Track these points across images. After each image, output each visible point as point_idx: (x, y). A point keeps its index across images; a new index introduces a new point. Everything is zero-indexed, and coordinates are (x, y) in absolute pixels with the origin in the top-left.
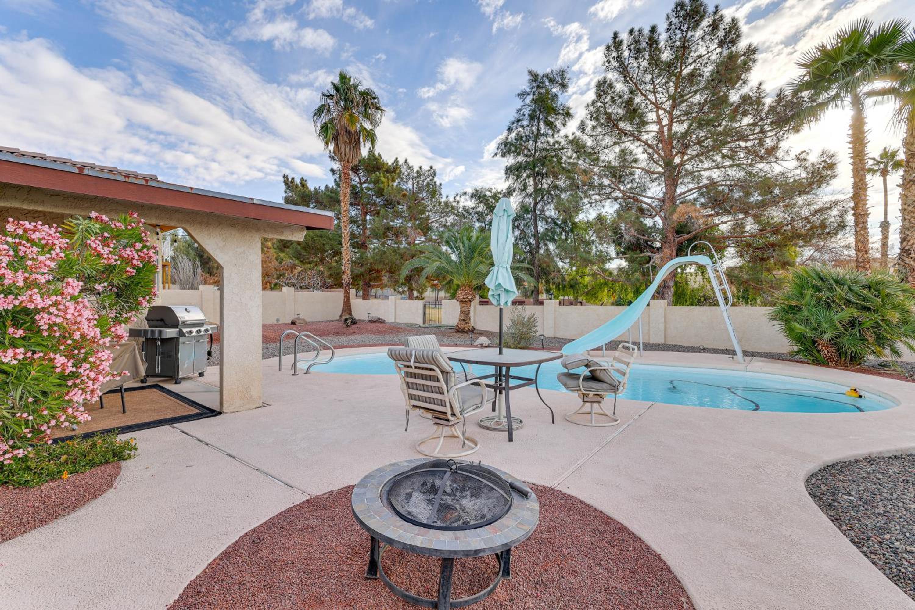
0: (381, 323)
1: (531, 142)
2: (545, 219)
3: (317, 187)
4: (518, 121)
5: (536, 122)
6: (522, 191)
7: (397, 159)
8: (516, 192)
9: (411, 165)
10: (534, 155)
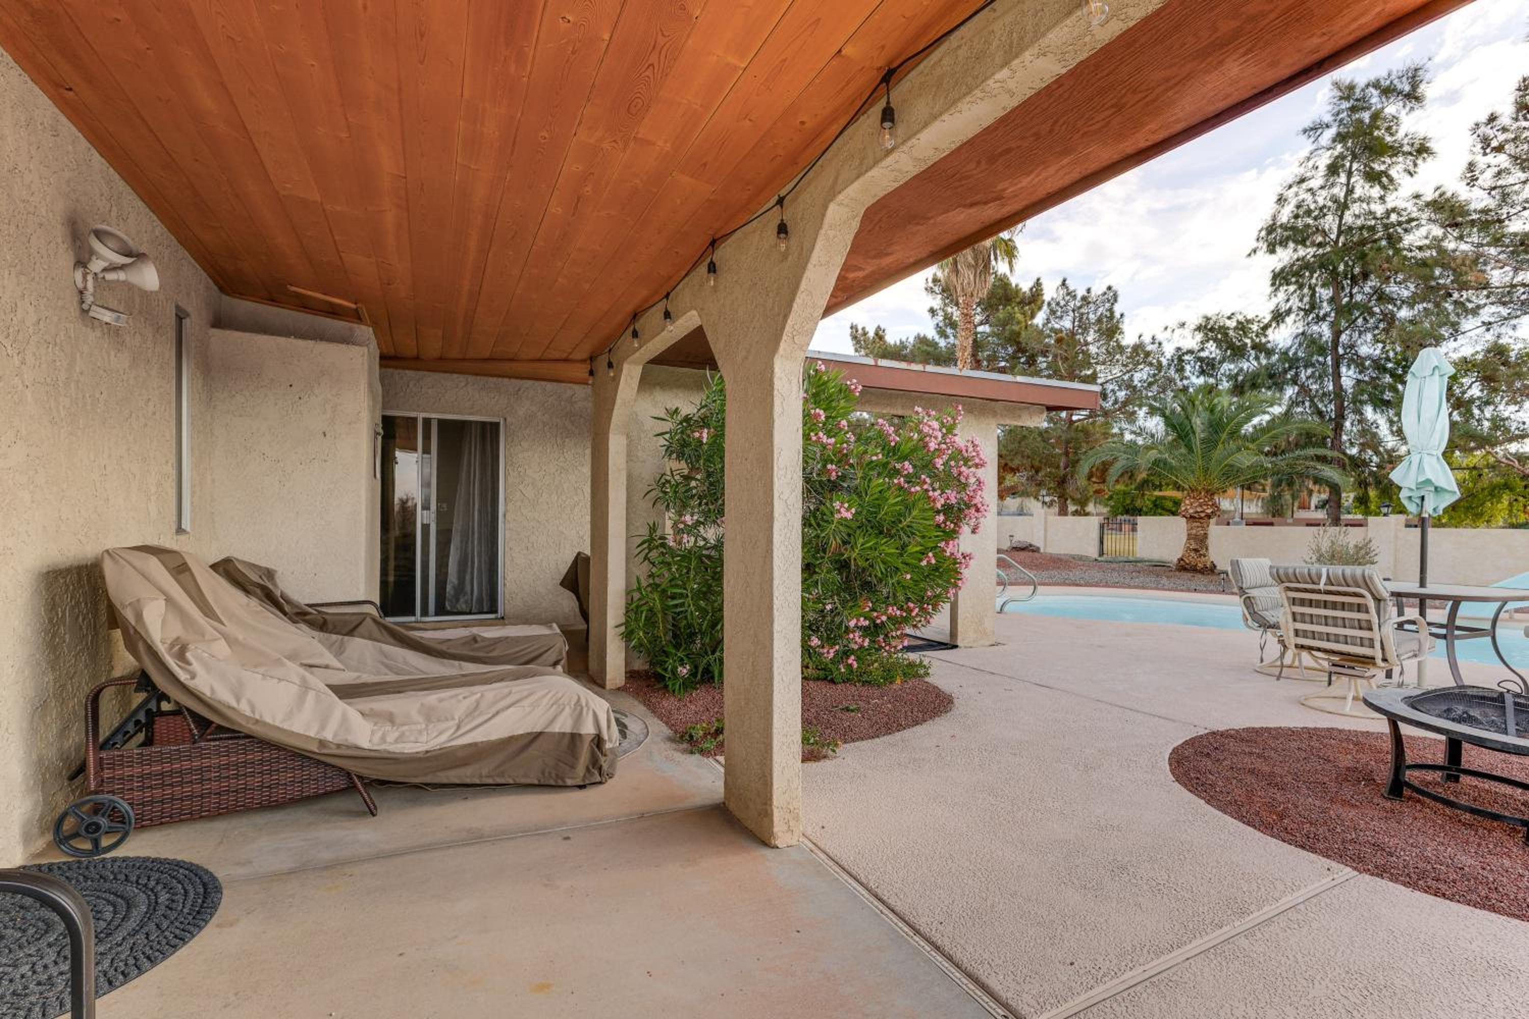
0: (1033, 551)
1: (1329, 218)
2: (1359, 362)
3: (904, 339)
4: (1302, 180)
5: (1343, 178)
6: (1307, 312)
7: (1038, 280)
8: (1293, 316)
9: (1071, 288)
10: (1336, 242)
